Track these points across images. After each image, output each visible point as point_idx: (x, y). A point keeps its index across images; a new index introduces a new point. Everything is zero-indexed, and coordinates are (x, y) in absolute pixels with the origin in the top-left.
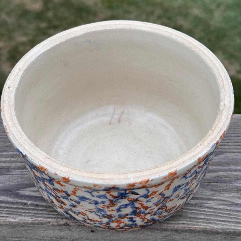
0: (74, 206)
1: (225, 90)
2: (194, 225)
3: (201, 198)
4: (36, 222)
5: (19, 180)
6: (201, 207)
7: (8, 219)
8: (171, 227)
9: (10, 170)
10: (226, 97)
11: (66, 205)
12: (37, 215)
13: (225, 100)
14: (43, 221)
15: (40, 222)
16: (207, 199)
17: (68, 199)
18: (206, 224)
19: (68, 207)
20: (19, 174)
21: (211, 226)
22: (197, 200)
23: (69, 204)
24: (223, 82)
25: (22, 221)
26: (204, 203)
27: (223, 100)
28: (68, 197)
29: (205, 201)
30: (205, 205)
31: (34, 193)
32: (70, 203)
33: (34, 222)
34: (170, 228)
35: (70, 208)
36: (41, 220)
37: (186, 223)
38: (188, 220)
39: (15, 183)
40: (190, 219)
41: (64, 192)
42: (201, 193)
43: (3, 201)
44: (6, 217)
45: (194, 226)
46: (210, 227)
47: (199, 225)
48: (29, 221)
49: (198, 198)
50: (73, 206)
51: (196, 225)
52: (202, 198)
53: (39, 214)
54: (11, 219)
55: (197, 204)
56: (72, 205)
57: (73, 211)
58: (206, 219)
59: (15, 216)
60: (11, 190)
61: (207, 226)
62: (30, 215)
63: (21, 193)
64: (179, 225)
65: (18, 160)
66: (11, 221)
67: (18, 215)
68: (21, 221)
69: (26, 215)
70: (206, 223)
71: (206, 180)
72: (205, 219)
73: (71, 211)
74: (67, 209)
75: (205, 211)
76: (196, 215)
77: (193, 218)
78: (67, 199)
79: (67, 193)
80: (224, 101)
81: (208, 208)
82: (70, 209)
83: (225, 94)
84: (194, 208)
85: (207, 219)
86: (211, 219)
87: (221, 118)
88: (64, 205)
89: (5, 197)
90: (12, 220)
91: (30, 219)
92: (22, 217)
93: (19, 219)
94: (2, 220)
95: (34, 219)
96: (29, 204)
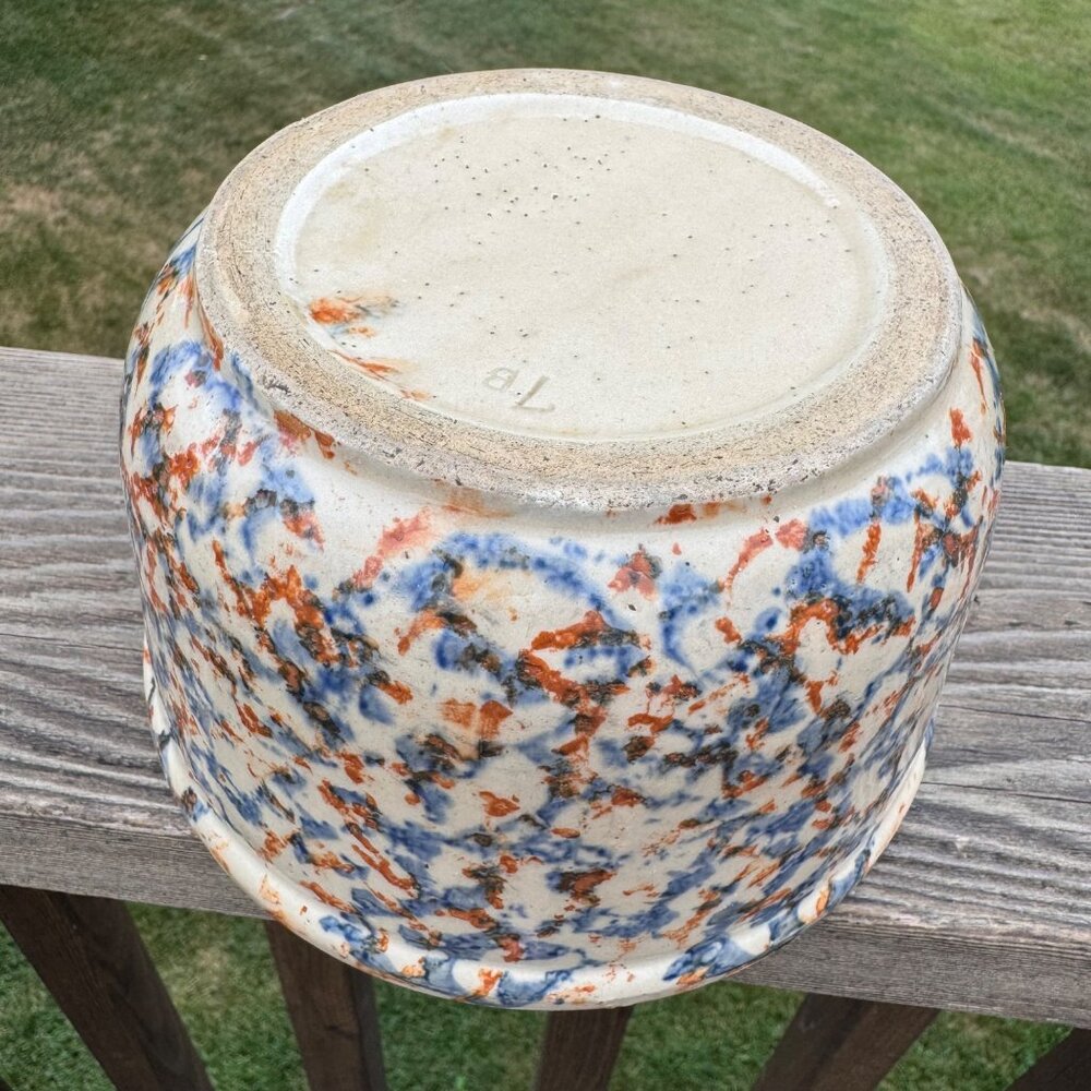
0: (283, 777)
4: (1022, 940)
7: (894, 915)
11: (321, 789)
12: (1019, 908)
14: (1054, 939)
15: (1041, 942)
17: (302, 820)
19: (317, 774)
23: (306, 792)
25: (958, 930)
28: (302, 833)
31: (963, 795)
32: (298, 796)
33: (1011, 938)
35: (304, 765)
36: (1045, 933)
41: (311, 860)
44: (885, 904)
48: (989, 932)
50: (288, 778)
53: (1027, 901)
54: (909, 916)
56: (290, 788)
57: (291, 744)
59: (923, 904)
62: (985, 905)
66: (908, 927)
67: (934, 898)
69: (971, 903)
73: (305, 746)
74: (322, 762)
78: (307, 822)
79: (299, 851)
82: (305, 760)
88: (332, 784)
90: (913, 921)
91: (996, 926)
92: (957, 913)
93: (944, 920)
94: (869, 917)
95: (1014, 925)
96: (959, 846)
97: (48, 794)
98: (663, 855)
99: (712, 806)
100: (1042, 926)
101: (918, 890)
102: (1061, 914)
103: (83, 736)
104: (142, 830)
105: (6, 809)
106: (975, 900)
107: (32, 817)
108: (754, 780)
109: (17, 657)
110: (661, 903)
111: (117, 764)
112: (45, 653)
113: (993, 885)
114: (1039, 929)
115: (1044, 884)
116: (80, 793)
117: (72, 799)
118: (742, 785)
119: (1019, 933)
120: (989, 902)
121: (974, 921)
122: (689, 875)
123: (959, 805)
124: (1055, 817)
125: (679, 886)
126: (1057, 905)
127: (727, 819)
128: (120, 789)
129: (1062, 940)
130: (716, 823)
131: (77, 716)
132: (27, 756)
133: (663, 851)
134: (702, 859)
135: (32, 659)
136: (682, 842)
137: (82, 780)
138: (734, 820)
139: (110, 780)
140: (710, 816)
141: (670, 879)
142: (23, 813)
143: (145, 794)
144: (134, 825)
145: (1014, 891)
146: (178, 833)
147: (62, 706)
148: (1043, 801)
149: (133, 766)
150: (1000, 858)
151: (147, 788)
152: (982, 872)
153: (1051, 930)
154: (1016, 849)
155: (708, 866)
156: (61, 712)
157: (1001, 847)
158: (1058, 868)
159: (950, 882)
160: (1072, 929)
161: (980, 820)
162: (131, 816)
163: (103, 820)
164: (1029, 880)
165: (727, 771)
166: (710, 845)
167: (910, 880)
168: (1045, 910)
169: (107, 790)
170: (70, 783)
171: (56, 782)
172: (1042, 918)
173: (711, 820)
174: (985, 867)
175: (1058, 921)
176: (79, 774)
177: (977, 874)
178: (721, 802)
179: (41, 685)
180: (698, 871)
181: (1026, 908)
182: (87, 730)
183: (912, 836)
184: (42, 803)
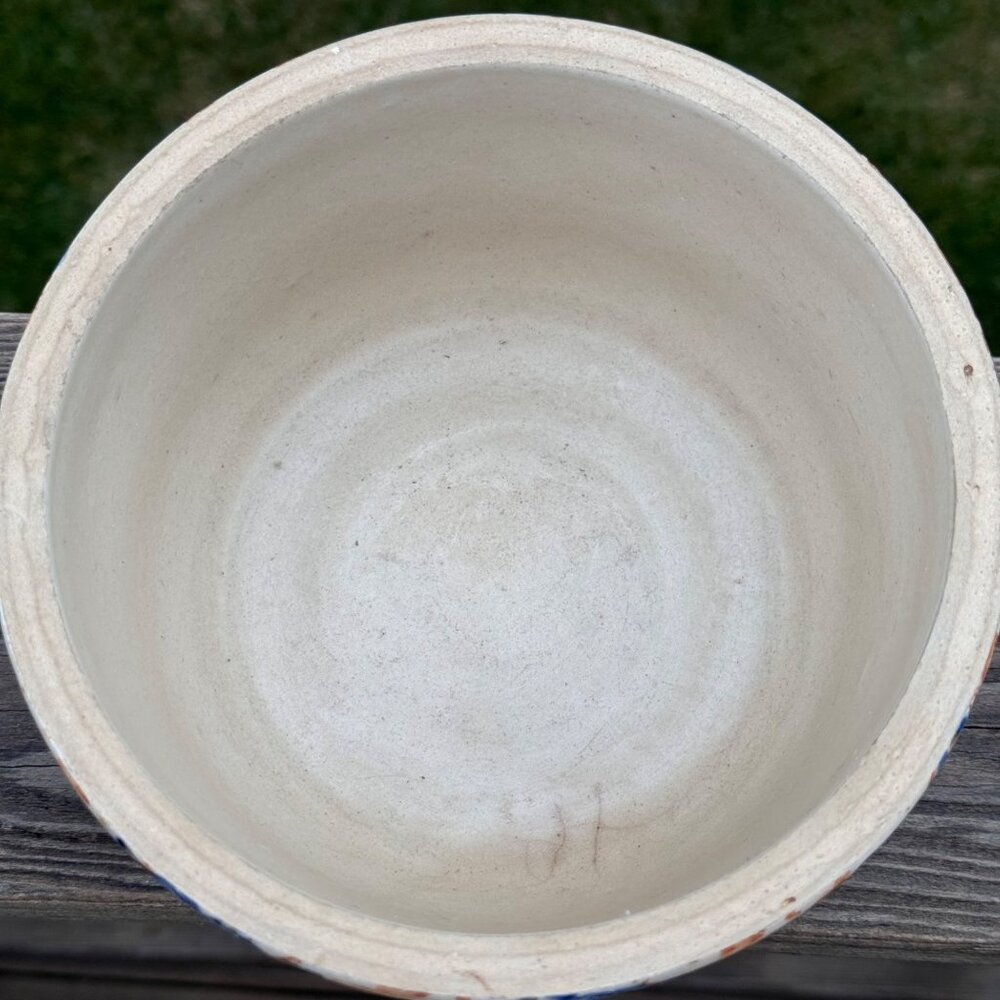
1: (28, 556)
2: (924, 929)
3: (955, 803)
6: (955, 846)
8: (833, 936)
10: (24, 516)
13: (23, 495)
16: (981, 809)
18: (973, 929)
21: (993, 934)
22: (942, 813)
24: (38, 609)
26: (969, 830)
27: (34, 497)
29: (972, 821)
30: (973, 837)
34: (831, 939)
37: (893, 924)
38: (904, 907)
40: (908, 904)
42: (958, 783)
45: (926, 937)
46: (991, 940)
47: (944, 932)
49: (946, 804)
51: (935, 930)
52: (964, 804)
55: (941, 833)
58: (973, 902)
61: (978, 935)
64: (866, 931)
70: (975, 922)
71: (983, 717)
72: (968, 903)
75: (969, 867)
76: (935, 884)
77: (924, 899)
80: (30, 490)
81: (983, 850)
83: (26, 535)
84: (925, 853)
85: (980, 906)
86: (993, 903)
87: (39, 390)
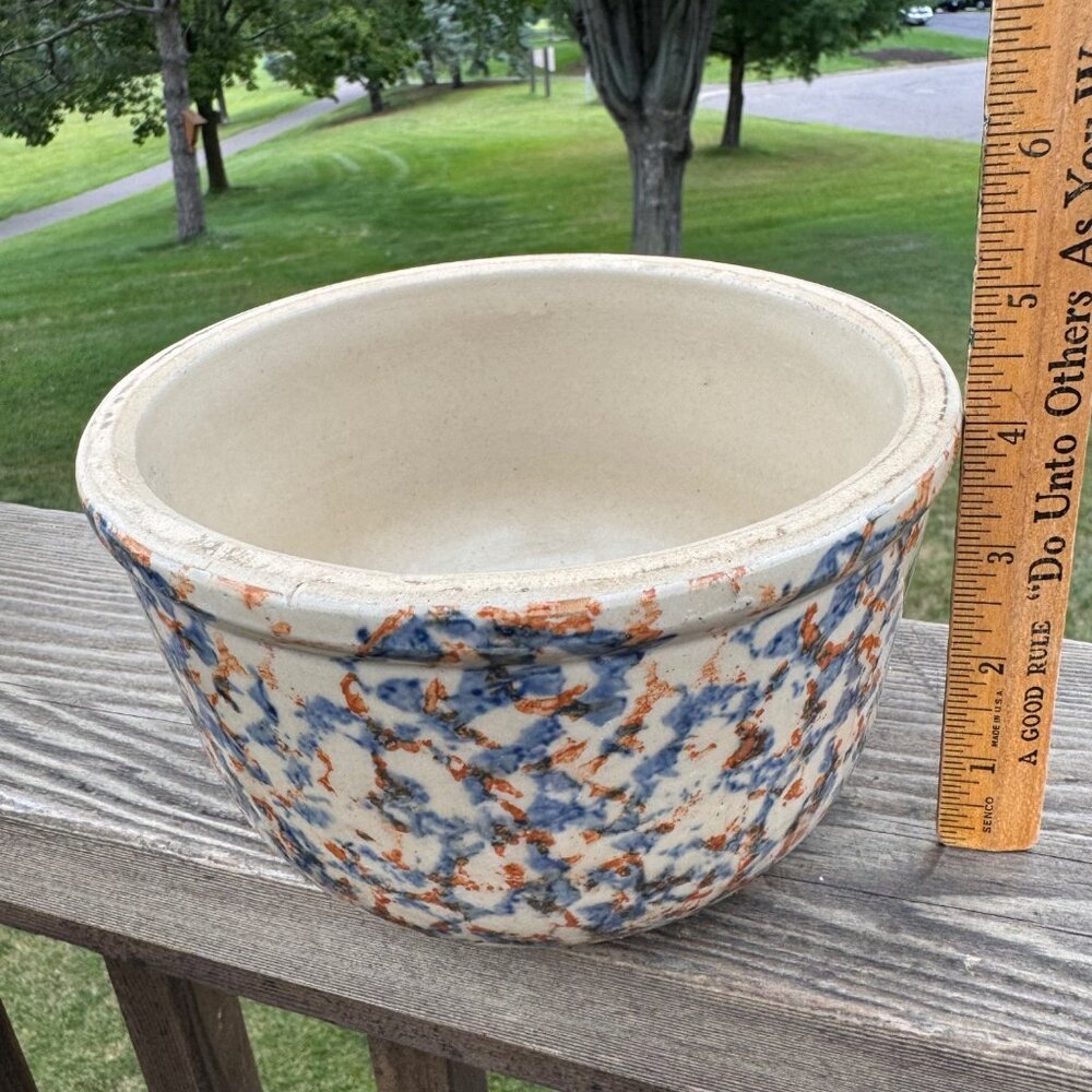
4: (1025, 1061)
5: (903, 856)
7: (883, 1016)
9: (849, 809)
12: (1023, 1027)
14: (1061, 1063)
15: (1045, 1065)
20: (891, 830)
25: (952, 1041)
31: (981, 920)
33: (1012, 1057)
36: (1051, 1056)
39: (885, 863)
43: (848, 931)
44: (876, 1005)
48: (988, 1047)
53: (1034, 1023)
54: (900, 1020)
59: (917, 1010)
60: (874, 891)
62: (986, 1020)
63: (920, 910)
65: (877, 778)
66: (899, 1031)
67: (931, 1006)
68: (947, 1040)
69: (969, 1016)
89: (853, 917)
90: (904, 1026)
91: (995, 1041)
92: (953, 1023)
93: (938, 1028)
94: (858, 1016)
95: (1015, 1043)
96: (967, 965)
97: (158, 831)
98: (685, 795)
99: (649, 847)
100: (1048, 1048)
101: (915, 997)
102: (1071, 1040)
103: (196, 794)
104: (222, 866)
105: (126, 840)
106: (976, 1015)
107: (143, 849)
108: (614, 869)
109: (164, 735)
110: (682, 736)
111: (216, 816)
112: (185, 734)
113: (997, 1004)
114: (1043, 1050)
115: (1057, 1010)
116: (181, 832)
117: (175, 837)
118: (625, 864)
119: (1022, 1052)
120: (992, 1019)
121: (969, 1034)
122: (658, 772)
123: (974, 929)
124: (1082, 952)
125: (666, 759)
126: (1068, 1031)
127: (632, 832)
128: (212, 833)
129: (1070, 1066)
130: (642, 829)
131: (195, 780)
132: (152, 804)
133: (685, 799)
134: (648, 791)
135: (173, 737)
136: (669, 810)
137: (186, 824)
138: (625, 830)
139: (208, 827)
140: (648, 837)
141: (676, 768)
142: (137, 845)
143: (231, 839)
144: (216, 861)
145: (1020, 1011)
146: (248, 872)
147: (187, 771)
148: (1070, 936)
149: (228, 818)
150: (1011, 980)
151: (233, 835)
152: (988, 990)
153: (1058, 1053)
154: (1033, 976)
155: (640, 781)
156: (186, 776)
157: (1014, 972)
158: (1076, 998)
159: (950, 994)
160: (1082, 1056)
161: (995, 944)
162: (215, 854)
163: (194, 855)
164: (1041, 1004)
165: (641, 877)
166: (643, 806)
167: (907, 987)
168: (1055, 1034)
169: (202, 833)
170: (177, 825)
171: (168, 824)
172: (1049, 1041)
173: (647, 832)
174: (992, 987)
175: (1067, 1046)
176: (185, 820)
177: (983, 992)
178: (641, 850)
179: (176, 756)
180: (650, 777)
181: (1032, 1029)
182: (200, 790)
183: (918, 950)
184: (154, 837)
